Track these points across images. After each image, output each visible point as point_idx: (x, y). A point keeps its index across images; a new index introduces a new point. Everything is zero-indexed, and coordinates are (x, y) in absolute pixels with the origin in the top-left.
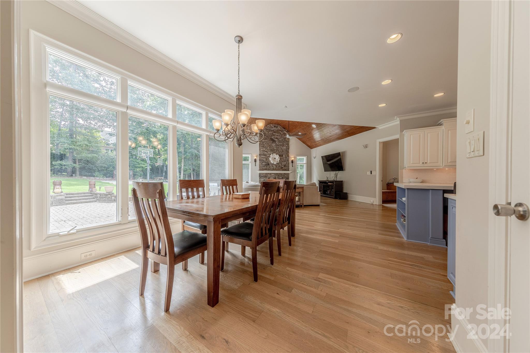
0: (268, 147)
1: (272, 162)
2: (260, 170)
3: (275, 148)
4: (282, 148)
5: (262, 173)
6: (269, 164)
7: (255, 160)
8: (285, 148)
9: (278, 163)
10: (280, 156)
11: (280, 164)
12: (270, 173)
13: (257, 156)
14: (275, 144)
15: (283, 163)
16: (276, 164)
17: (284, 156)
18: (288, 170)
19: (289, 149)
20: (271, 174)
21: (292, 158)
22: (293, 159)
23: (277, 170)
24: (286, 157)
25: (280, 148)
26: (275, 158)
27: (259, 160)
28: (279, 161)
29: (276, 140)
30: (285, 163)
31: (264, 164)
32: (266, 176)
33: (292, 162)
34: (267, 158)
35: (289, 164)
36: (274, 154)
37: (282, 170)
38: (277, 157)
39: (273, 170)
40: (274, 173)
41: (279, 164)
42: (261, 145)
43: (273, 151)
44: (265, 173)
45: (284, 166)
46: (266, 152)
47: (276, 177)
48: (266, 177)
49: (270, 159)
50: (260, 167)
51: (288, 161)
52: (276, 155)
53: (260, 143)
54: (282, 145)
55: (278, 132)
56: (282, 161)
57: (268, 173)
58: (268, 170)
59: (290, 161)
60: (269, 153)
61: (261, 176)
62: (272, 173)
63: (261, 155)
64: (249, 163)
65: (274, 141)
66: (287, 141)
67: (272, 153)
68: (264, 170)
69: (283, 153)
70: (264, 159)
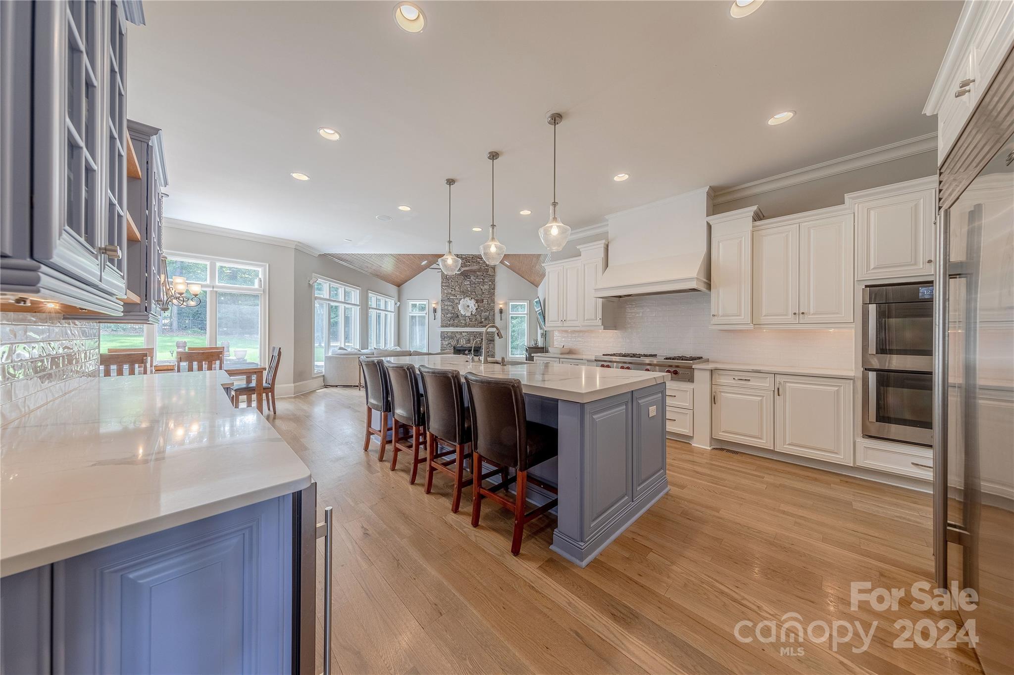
0: (457, 288)
1: (462, 312)
2: (442, 326)
3: (469, 289)
4: (482, 287)
5: (446, 332)
6: (458, 316)
7: (435, 311)
8: (486, 287)
10: (477, 301)
11: (478, 316)
12: (459, 332)
13: (437, 303)
14: (469, 281)
15: (483, 314)
16: (470, 315)
17: (485, 301)
18: (493, 326)
19: (494, 289)
20: (461, 333)
21: (500, 304)
22: (501, 306)
23: (472, 327)
24: (489, 302)
25: (478, 288)
26: (468, 306)
27: (442, 310)
28: (474, 311)
29: (471, 274)
30: (487, 314)
31: (449, 315)
32: (452, 336)
33: (501, 311)
34: (455, 305)
35: (494, 315)
36: (467, 299)
37: (482, 326)
38: (472, 303)
39: (466, 326)
40: (467, 332)
41: (476, 316)
42: (444, 284)
43: (465, 294)
44: (450, 332)
45: (486, 319)
46: (454, 295)
47: (471, 337)
48: (452, 338)
49: (460, 307)
50: (442, 321)
51: (493, 309)
52: (469, 301)
53: (442, 281)
54: (482, 283)
55: (474, 261)
56: (482, 311)
57: (457, 332)
58: (457, 327)
59: (497, 311)
60: (457, 297)
61: (444, 336)
62: (463, 332)
63: (444, 300)
64: (425, 315)
65: (466, 276)
66: (490, 275)
67: (463, 297)
68: (449, 326)
69: (483, 296)
70: (450, 308)
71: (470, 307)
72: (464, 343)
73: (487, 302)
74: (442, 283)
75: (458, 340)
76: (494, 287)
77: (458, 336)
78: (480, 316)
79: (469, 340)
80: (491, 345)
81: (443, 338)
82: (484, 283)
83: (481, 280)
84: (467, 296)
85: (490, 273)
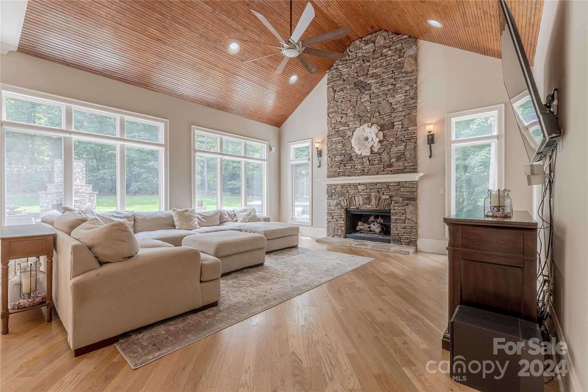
0: (349, 111)
1: (357, 151)
2: (329, 176)
3: (368, 108)
4: (391, 100)
5: (334, 185)
6: (351, 159)
7: (320, 154)
8: (400, 97)
9: (376, 150)
10: (382, 128)
11: (385, 156)
12: (354, 184)
13: (323, 142)
14: (367, 94)
15: (394, 149)
16: (369, 154)
17: (398, 125)
18: (414, 170)
19: (415, 97)
20: (356, 186)
21: (429, 125)
22: (430, 128)
23: (374, 175)
24: (405, 126)
25: (385, 102)
26: (367, 139)
27: (328, 151)
28: (377, 146)
29: (371, 81)
30: (401, 147)
31: (338, 158)
32: (343, 191)
33: (431, 139)
34: (345, 139)
35: (416, 148)
36: (366, 126)
37: (391, 171)
38: (373, 133)
39: (363, 173)
40: (365, 184)
41: (380, 154)
42: (331, 110)
43: (362, 118)
44: (340, 185)
45: (398, 159)
46: (346, 124)
47: (373, 194)
48: (342, 195)
49: (354, 142)
50: (328, 168)
51: (413, 138)
52: (367, 130)
53: (329, 105)
54: (391, 91)
55: (376, 56)
56: (392, 143)
57: (350, 185)
58: (349, 176)
59: (422, 140)
60: (350, 126)
61: (332, 192)
62: (360, 184)
63: (331, 135)
64: (307, 161)
65: (364, 88)
66: (407, 73)
67: (358, 124)
68: (338, 175)
69: (393, 115)
70: (339, 146)
71: (370, 140)
72: (361, 203)
73: (400, 127)
74: (328, 108)
75: (351, 198)
76: (416, 93)
77: (352, 192)
78: (388, 153)
79: (369, 199)
80: (410, 206)
81: (330, 195)
82: (395, 91)
83: (390, 87)
84: (365, 122)
85: (407, 67)
